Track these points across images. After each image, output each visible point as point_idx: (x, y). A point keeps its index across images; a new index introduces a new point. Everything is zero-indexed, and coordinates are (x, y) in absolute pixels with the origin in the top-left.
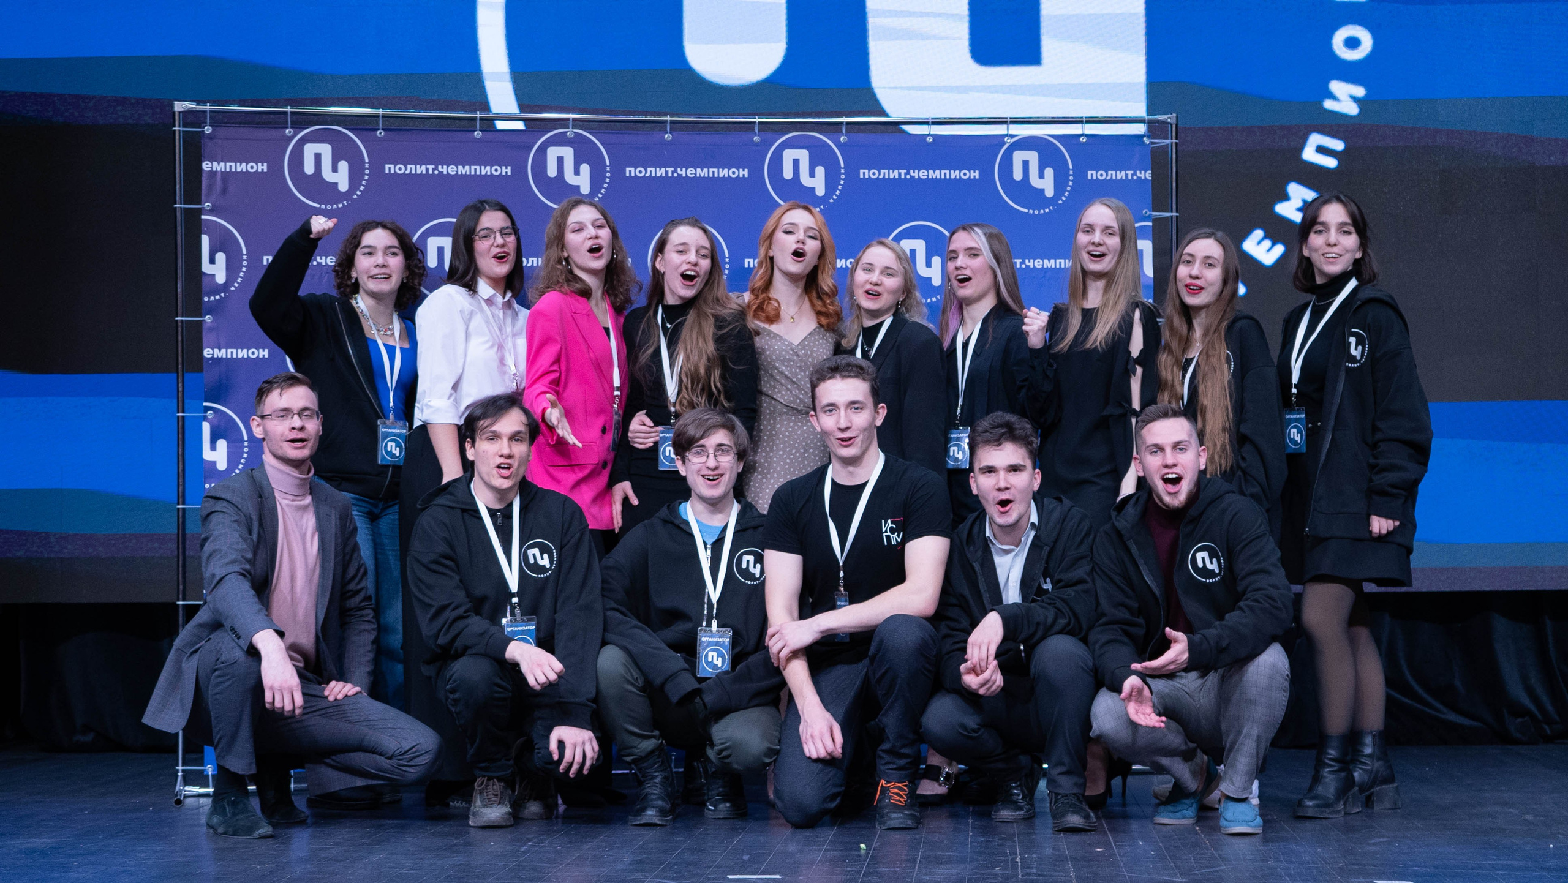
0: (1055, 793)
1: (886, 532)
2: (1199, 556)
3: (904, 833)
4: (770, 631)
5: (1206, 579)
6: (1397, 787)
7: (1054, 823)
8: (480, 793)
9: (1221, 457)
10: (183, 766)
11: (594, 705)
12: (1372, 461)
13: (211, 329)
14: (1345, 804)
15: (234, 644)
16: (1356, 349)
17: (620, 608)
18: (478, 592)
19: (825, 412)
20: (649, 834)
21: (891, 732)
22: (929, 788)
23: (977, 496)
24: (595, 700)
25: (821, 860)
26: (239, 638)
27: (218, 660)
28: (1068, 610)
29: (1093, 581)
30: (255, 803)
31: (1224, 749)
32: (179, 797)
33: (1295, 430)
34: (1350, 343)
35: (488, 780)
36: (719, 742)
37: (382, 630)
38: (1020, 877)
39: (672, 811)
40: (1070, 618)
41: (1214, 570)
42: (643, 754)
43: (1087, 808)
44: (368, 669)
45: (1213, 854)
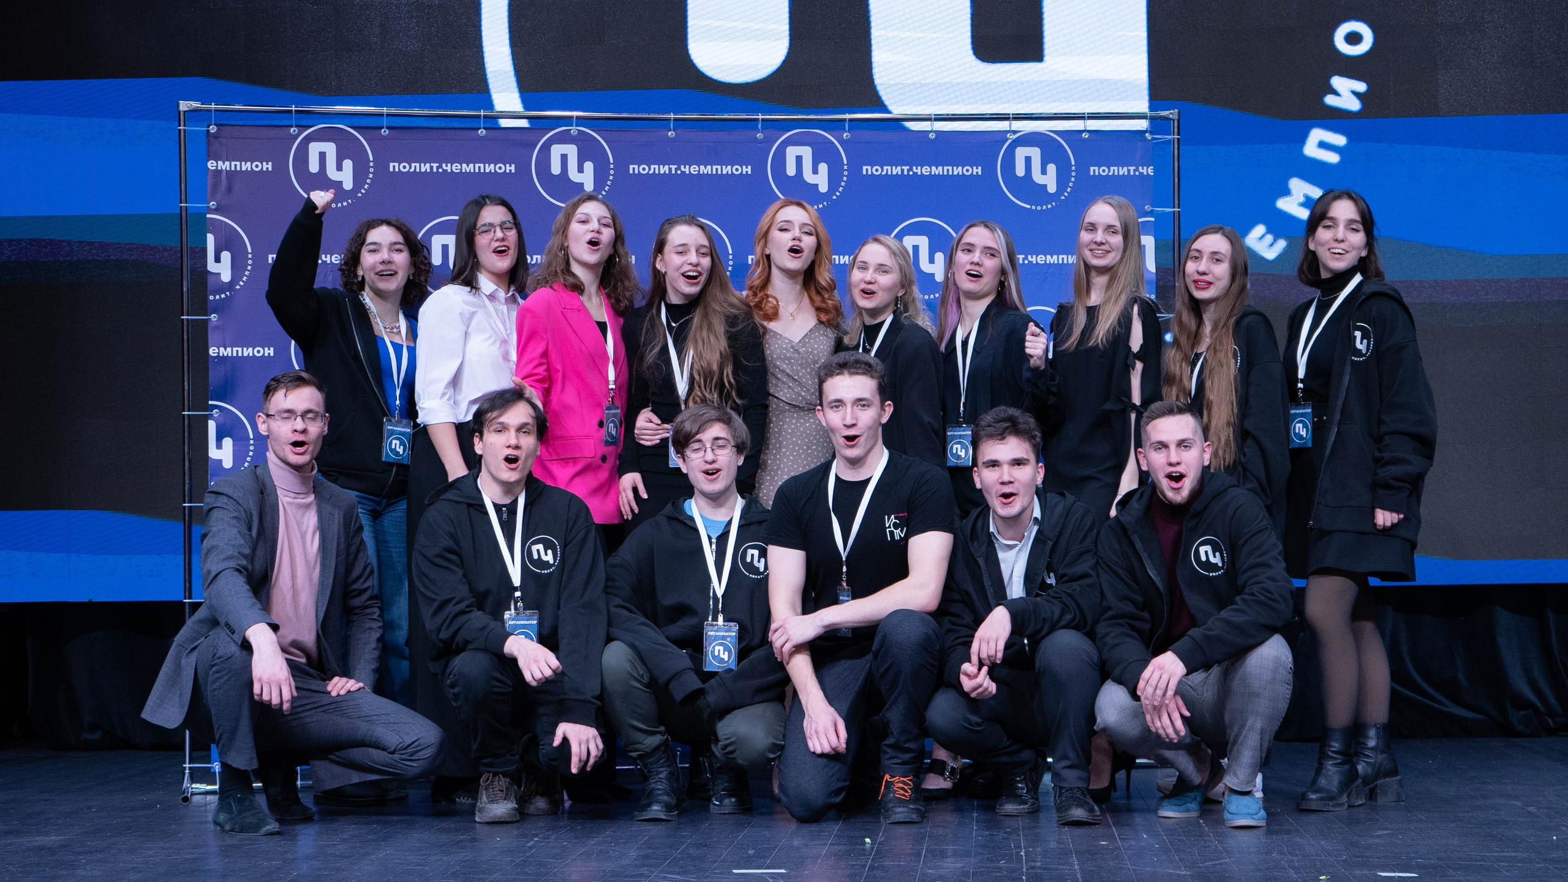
0: (1060, 787)
1: (889, 527)
2: (1202, 549)
3: (911, 826)
4: (773, 626)
5: (1209, 573)
6: (1401, 781)
7: (1058, 817)
8: (486, 789)
9: (1225, 451)
10: (190, 764)
11: (599, 703)
12: (1377, 454)
13: (216, 328)
14: (1348, 797)
15: (229, 639)
16: (1361, 343)
17: (627, 605)
18: (482, 588)
19: (832, 407)
20: (655, 829)
21: (895, 727)
22: (936, 783)
23: (981, 490)
24: (600, 697)
25: (826, 855)
26: (233, 633)
27: (215, 655)
28: (1075, 606)
29: (1098, 575)
30: (261, 800)
31: (1227, 743)
32: (186, 795)
33: (1301, 425)
34: (1355, 337)
35: (494, 776)
36: (724, 737)
37: (388, 626)
38: (1024, 870)
39: (677, 806)
40: (1075, 614)
41: (1217, 564)
42: (648, 750)
43: (1091, 801)
44: (373, 667)
45: (1217, 847)
